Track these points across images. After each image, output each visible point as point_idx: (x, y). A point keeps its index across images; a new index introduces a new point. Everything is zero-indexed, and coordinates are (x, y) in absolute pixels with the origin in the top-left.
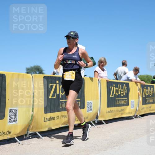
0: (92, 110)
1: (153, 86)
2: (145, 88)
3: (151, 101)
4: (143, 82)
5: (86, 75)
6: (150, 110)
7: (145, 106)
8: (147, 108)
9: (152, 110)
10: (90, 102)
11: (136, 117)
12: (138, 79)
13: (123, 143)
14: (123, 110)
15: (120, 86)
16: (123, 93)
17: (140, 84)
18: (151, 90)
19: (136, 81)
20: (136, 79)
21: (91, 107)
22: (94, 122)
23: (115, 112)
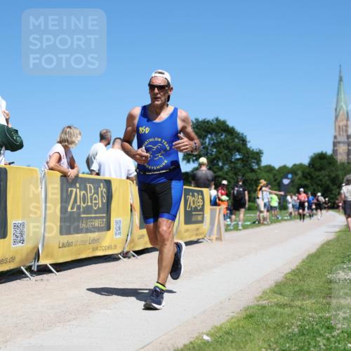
0: (23, 241)
5: (13, 163)
10: (20, 222)
11: (126, 255)
13: (90, 312)
15: (90, 187)
16: (97, 202)
21: (22, 235)
22: (29, 269)
23: (79, 245)
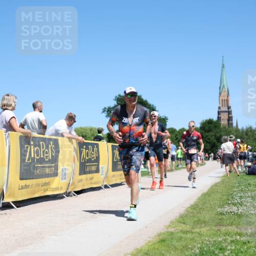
1: (97, 145)
2: (84, 147)
3: (94, 168)
4: (81, 138)
6: (91, 183)
7: (84, 177)
8: (87, 179)
9: (95, 183)
11: (68, 194)
12: (74, 133)
13: (43, 238)
14: (47, 184)
16: (48, 155)
17: (76, 141)
18: (93, 151)
19: (70, 136)
20: (70, 133)
23: (34, 187)
